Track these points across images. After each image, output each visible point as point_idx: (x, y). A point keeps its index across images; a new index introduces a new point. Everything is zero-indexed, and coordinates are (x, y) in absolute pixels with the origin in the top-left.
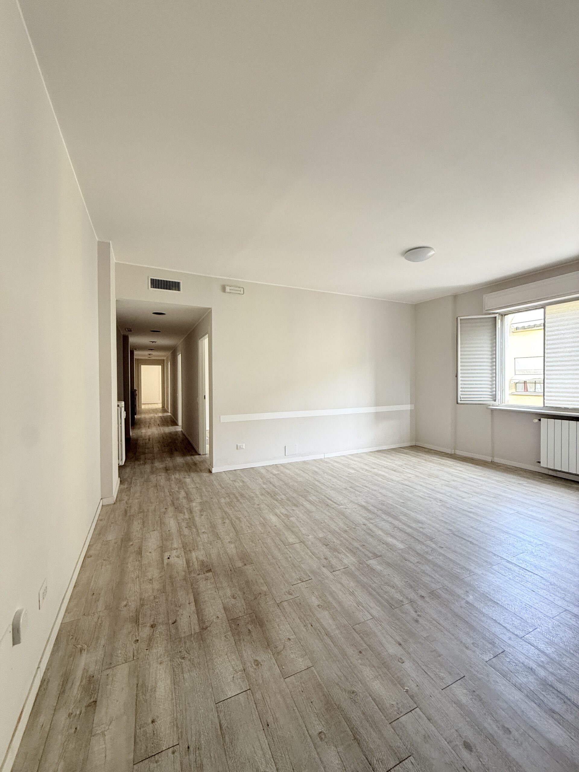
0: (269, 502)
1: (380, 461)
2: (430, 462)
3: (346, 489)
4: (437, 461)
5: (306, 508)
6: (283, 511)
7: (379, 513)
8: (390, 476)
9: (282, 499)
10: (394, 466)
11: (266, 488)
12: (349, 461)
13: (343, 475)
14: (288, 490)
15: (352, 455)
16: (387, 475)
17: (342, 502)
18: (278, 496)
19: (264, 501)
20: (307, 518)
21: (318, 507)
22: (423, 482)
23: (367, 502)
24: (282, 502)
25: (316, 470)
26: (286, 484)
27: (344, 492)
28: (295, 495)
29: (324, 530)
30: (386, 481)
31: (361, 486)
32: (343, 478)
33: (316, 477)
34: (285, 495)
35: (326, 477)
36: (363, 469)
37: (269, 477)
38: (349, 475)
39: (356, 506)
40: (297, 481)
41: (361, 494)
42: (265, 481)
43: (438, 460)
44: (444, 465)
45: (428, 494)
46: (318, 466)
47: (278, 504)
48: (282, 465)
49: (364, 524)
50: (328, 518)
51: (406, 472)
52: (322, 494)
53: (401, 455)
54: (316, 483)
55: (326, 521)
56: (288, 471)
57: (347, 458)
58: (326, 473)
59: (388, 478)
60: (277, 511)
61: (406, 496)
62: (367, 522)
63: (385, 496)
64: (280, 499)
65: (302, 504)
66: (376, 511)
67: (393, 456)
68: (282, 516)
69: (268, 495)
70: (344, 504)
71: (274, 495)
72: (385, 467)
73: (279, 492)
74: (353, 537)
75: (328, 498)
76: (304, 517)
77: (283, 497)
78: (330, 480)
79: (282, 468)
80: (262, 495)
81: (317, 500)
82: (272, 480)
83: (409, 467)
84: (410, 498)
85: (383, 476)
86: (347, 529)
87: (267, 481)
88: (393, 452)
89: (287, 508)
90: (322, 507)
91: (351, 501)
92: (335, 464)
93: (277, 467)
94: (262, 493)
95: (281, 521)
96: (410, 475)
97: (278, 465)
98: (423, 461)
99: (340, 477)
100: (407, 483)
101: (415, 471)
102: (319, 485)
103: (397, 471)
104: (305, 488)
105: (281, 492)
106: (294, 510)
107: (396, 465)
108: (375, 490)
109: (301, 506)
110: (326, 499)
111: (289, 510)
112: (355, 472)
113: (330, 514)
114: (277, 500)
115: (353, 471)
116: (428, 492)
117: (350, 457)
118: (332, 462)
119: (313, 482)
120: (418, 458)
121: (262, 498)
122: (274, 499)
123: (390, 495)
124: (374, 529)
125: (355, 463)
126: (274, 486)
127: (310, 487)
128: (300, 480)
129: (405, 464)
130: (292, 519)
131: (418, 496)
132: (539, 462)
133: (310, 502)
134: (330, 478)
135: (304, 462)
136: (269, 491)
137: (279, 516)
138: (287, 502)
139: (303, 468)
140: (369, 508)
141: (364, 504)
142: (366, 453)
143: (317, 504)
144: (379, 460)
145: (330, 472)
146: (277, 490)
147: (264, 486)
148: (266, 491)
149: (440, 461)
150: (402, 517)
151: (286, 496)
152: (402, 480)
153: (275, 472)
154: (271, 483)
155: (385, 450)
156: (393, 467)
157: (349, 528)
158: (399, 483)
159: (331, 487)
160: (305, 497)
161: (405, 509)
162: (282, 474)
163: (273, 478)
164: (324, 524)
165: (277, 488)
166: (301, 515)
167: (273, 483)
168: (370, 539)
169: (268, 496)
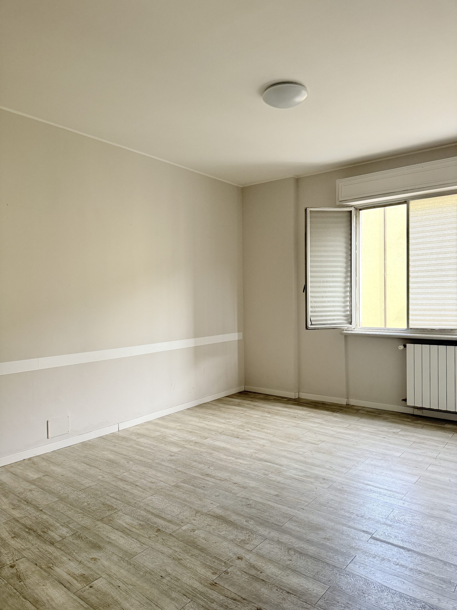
0: (36, 550)
1: (209, 423)
2: (276, 414)
3: (177, 486)
4: (284, 412)
5: (121, 549)
6: (74, 567)
7: (251, 524)
8: (234, 448)
9: (64, 538)
10: (233, 428)
11: (21, 518)
12: (163, 430)
13: (163, 460)
14: (69, 513)
15: (162, 418)
16: (228, 446)
17: (181, 517)
18: (52, 531)
19: (25, 553)
20: (128, 571)
21: (143, 540)
22: (285, 450)
23: (223, 507)
24: (65, 545)
25: (111, 457)
26: (62, 499)
27: (177, 494)
28: (87, 521)
29: (174, 595)
30: (233, 459)
31: (201, 477)
32: (164, 465)
33: (117, 473)
34: (68, 527)
35: (134, 468)
36: (189, 441)
37: (22, 490)
38: (172, 458)
39: (208, 520)
40: (83, 487)
41: (206, 492)
42: (15, 502)
43: (286, 411)
44: (296, 417)
45: (302, 471)
46: (111, 448)
47: (57, 553)
48: (42, 457)
49: (239, 558)
50: (170, 561)
51: (254, 437)
52: (140, 507)
53: (234, 409)
54: (121, 484)
55: (169, 570)
56: (58, 470)
57: (156, 424)
58: (132, 461)
59: (233, 453)
60: (60, 571)
61: (274, 481)
62: (241, 552)
63: (243, 487)
64: (59, 539)
65: (108, 540)
66: (245, 523)
67: (224, 412)
68: (75, 582)
69: (30, 534)
70: (187, 521)
71: (44, 532)
72: (221, 433)
73: (51, 521)
74: (233, 595)
75: (152, 514)
76: (122, 571)
77: (64, 531)
78: (143, 473)
79: (44, 464)
80: (16, 536)
81: (135, 523)
82: (29, 495)
83: (253, 427)
84: (282, 483)
85: (224, 449)
86: (214, 577)
87: (19, 501)
88: (221, 405)
89: (80, 559)
90: (149, 538)
91: (197, 512)
92: (142, 440)
93: (34, 463)
94: (14, 533)
95: (75, 597)
96: (262, 442)
97: (35, 460)
98: (266, 415)
99: (159, 464)
100: (262, 456)
101: (264, 432)
102: (128, 487)
103: (240, 437)
104: (102, 499)
105: (57, 521)
106: (95, 559)
107: (233, 425)
108: (225, 480)
109: (108, 547)
110: (150, 516)
111: (86, 562)
112: (180, 449)
113: (171, 551)
114: (52, 544)
115: (175, 449)
116: (300, 467)
117: (160, 422)
118: (134, 437)
119: (113, 483)
120: (258, 410)
121: (18, 546)
122: (45, 541)
123: (252, 485)
124: (260, 563)
125: (173, 432)
126: (37, 508)
127: (112, 495)
128: (87, 485)
129: (246, 423)
130: (98, 584)
131: (291, 478)
132: (405, 400)
133: (123, 532)
134: (143, 469)
135: (84, 444)
136: (28, 522)
137: (68, 585)
138: (75, 541)
139: (85, 457)
140: (232, 519)
141: (219, 512)
142: (182, 412)
143: (138, 531)
144: (207, 423)
145: (137, 457)
146: (45, 517)
147: (16, 514)
148: (23, 525)
149: (288, 412)
150: (288, 525)
151: (71, 529)
152: (256, 453)
153: (33, 475)
154: (28, 503)
155: (208, 403)
156: (232, 430)
157: (217, 576)
158: (254, 459)
159: (150, 488)
160: (109, 521)
161: (287, 508)
162: (46, 478)
163: (31, 491)
164: (168, 578)
165: (45, 513)
166: (114, 569)
167: (34, 503)
168: (263, 590)
169: (31, 538)
